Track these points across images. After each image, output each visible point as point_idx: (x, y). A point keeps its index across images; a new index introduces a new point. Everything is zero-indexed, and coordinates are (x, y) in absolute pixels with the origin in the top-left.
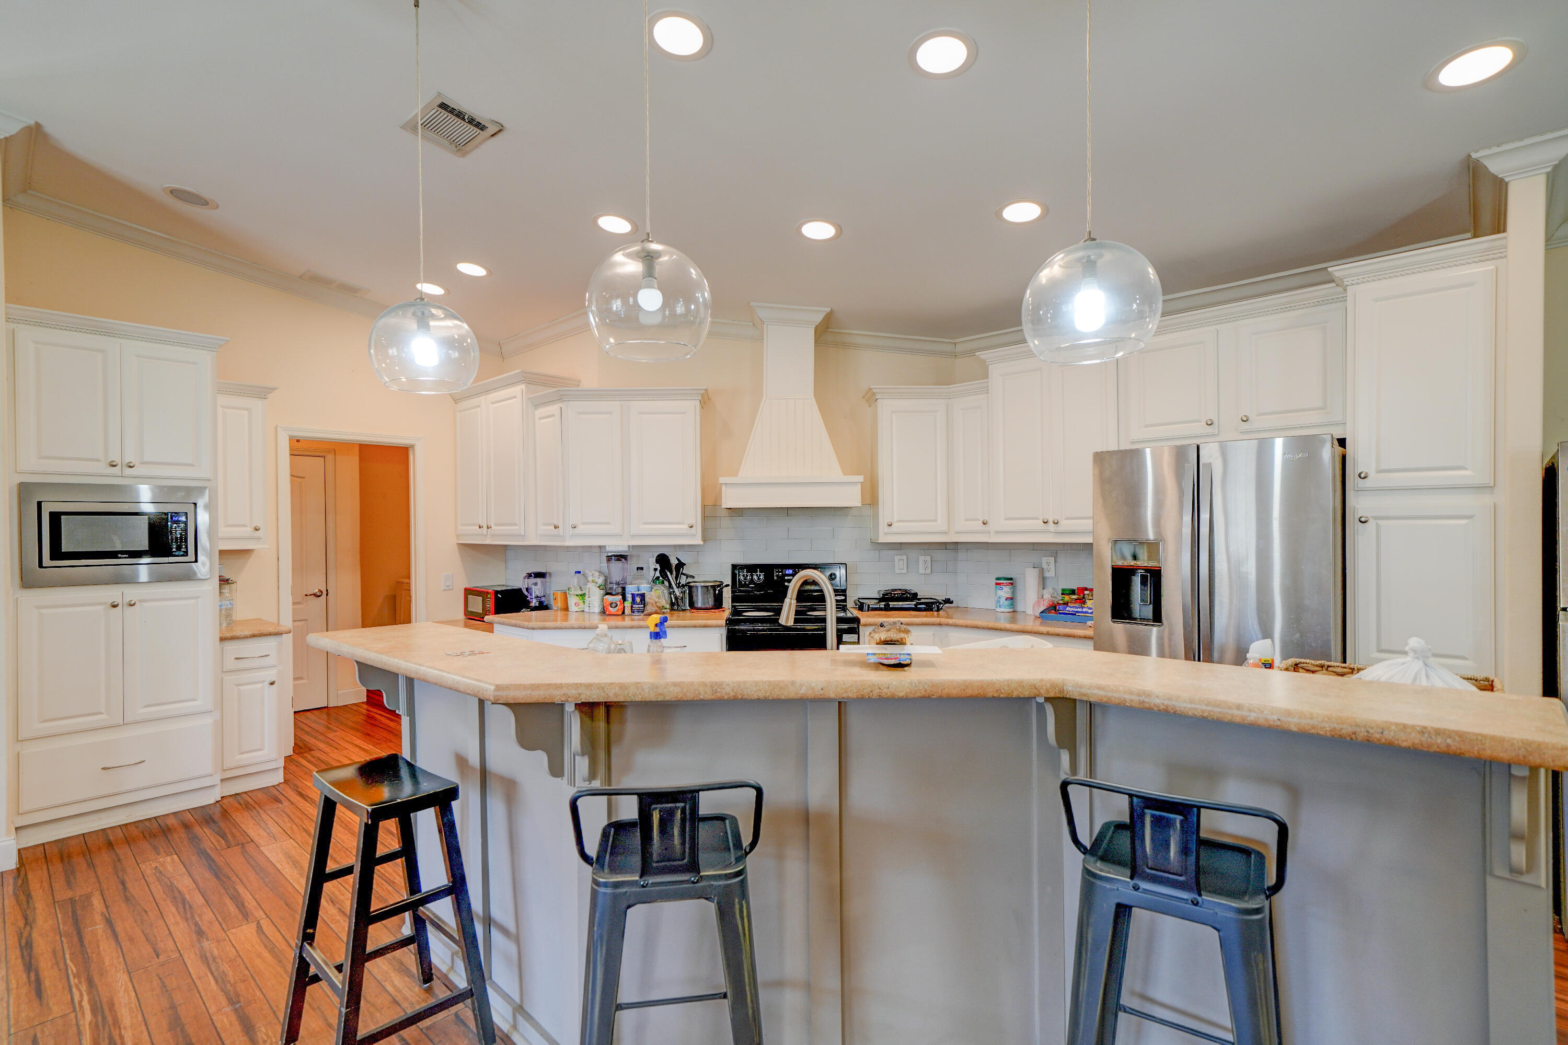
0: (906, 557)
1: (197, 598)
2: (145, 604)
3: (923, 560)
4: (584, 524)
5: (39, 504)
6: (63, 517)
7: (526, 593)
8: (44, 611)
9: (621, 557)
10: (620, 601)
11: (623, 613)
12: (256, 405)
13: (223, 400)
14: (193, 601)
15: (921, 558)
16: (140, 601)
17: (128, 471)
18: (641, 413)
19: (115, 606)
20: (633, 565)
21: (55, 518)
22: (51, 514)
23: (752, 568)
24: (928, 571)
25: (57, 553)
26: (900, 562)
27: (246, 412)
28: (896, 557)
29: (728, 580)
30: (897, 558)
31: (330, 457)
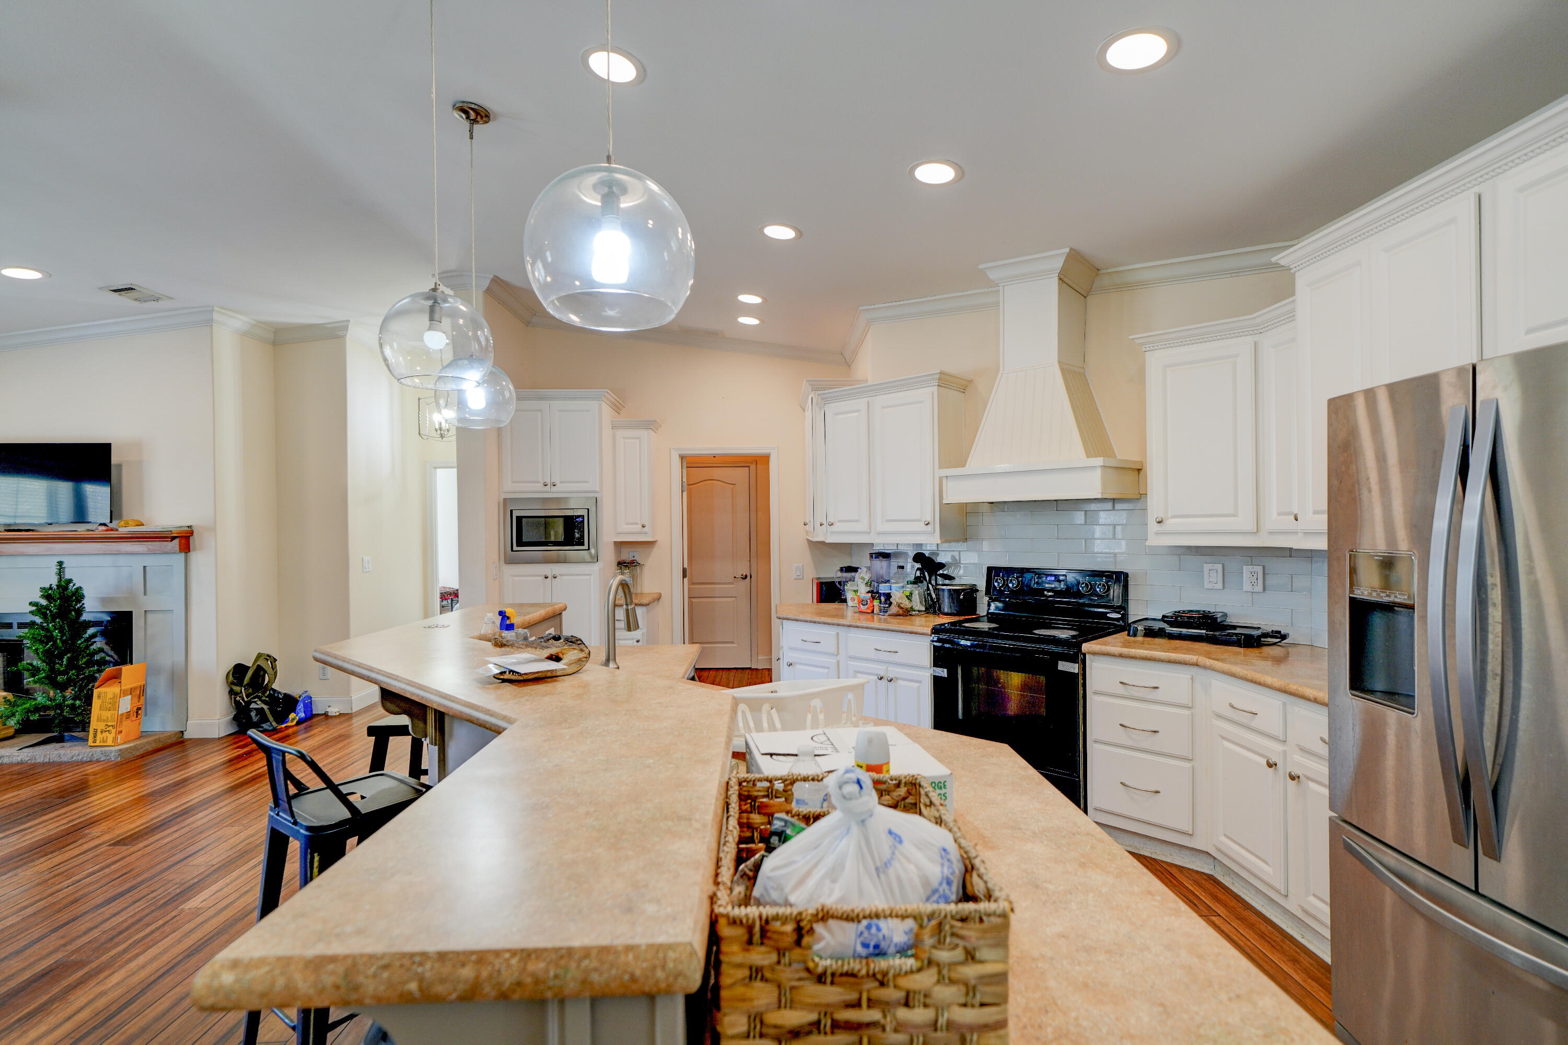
0: (1220, 566)
1: (591, 575)
2: (563, 577)
3: (1249, 573)
4: (840, 521)
5: (511, 511)
6: (523, 519)
7: (838, 586)
8: (515, 578)
9: (886, 556)
10: (870, 599)
11: (873, 612)
12: (644, 434)
13: (620, 433)
14: (588, 577)
15: (1246, 569)
16: (561, 575)
17: (554, 489)
18: (884, 407)
19: (546, 578)
20: (894, 563)
21: (519, 519)
22: (517, 517)
23: (1009, 571)
24: (1259, 588)
25: (520, 543)
26: (1212, 572)
27: (638, 441)
28: (1205, 565)
29: (982, 585)
30: (1207, 567)
31: (753, 467)
